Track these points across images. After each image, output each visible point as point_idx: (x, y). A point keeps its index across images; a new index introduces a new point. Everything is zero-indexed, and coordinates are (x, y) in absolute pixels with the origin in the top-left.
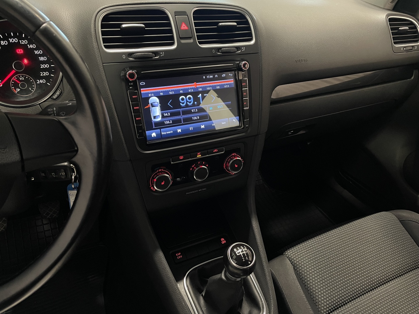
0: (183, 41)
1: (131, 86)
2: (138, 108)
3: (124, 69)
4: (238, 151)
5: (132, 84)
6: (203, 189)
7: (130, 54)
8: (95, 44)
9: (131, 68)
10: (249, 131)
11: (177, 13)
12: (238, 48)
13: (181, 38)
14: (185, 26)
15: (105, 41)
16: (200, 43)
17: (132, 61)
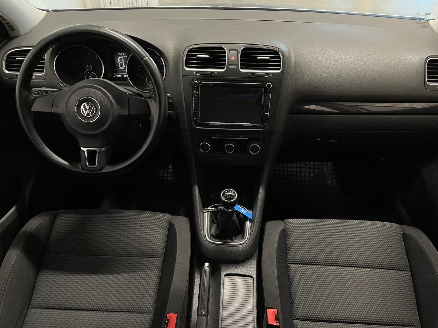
0: (230, 67)
1: (195, 89)
2: (197, 102)
3: (193, 80)
4: (258, 140)
5: (196, 88)
6: (231, 159)
7: (198, 72)
8: (181, 65)
9: (197, 80)
10: (266, 128)
11: (231, 50)
12: (267, 74)
13: (229, 65)
14: (234, 58)
15: (186, 63)
16: (241, 68)
17: (198, 76)
